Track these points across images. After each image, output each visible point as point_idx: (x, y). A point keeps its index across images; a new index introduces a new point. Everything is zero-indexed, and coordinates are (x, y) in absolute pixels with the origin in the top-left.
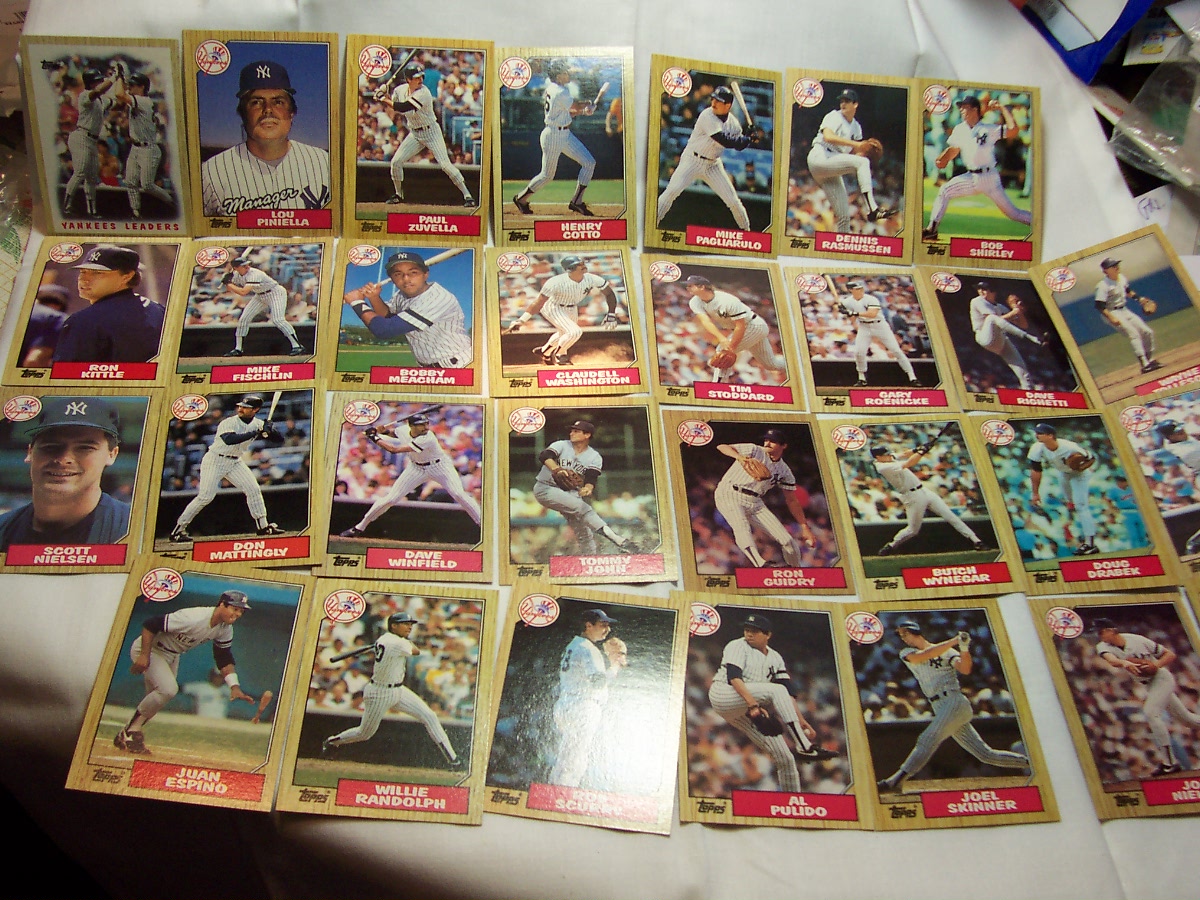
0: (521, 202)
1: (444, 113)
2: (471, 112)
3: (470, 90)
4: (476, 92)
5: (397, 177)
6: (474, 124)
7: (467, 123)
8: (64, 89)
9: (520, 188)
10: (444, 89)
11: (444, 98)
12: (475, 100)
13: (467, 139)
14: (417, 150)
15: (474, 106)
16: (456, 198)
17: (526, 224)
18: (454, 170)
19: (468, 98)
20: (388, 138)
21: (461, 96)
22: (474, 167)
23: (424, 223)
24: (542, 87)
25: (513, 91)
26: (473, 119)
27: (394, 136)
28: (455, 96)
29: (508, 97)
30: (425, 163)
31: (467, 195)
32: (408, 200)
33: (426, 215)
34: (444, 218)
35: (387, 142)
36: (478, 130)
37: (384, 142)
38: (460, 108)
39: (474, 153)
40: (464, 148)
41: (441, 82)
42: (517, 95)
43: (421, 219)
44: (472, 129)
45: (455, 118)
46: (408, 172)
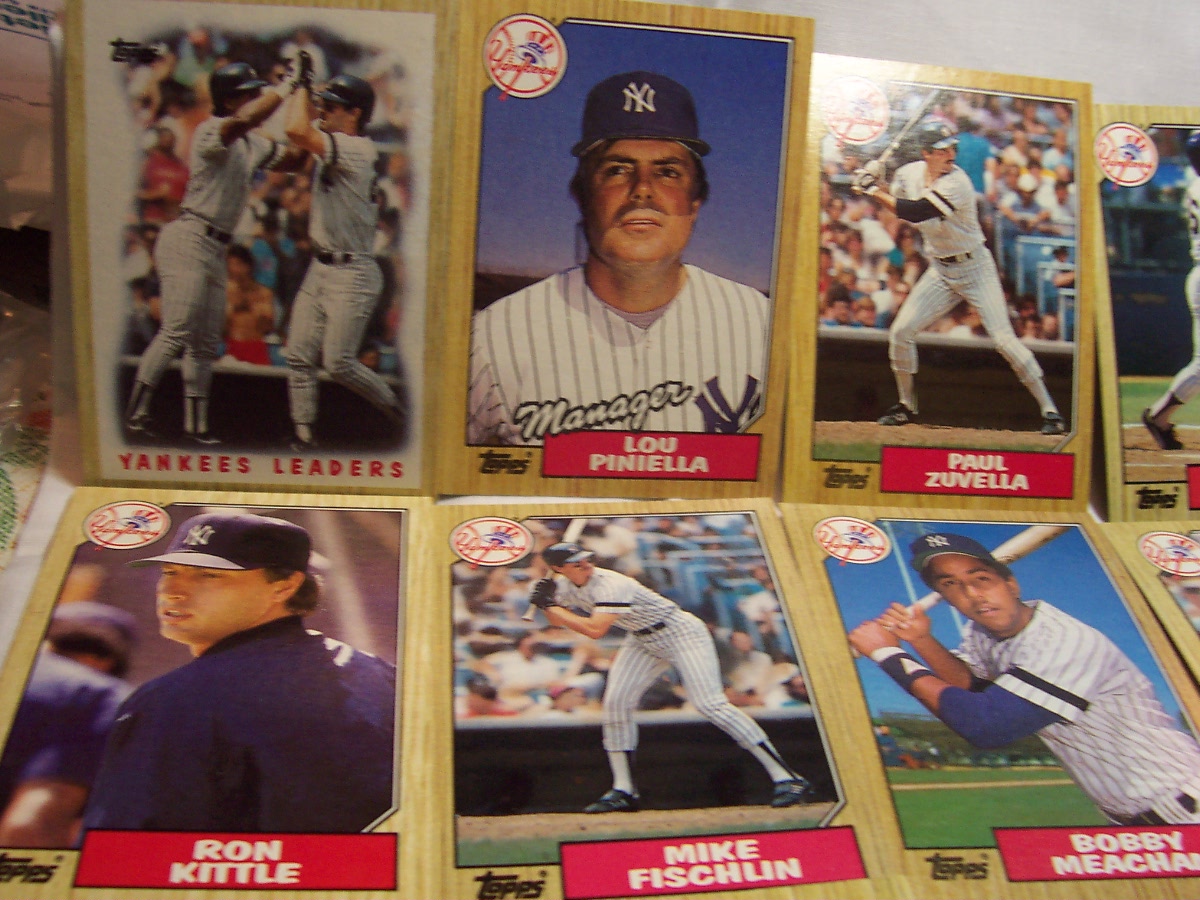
0: (1160, 423)
1: (999, 228)
2: (1055, 228)
3: (1050, 179)
4: (1061, 186)
5: (905, 364)
6: (1060, 253)
7: (1047, 251)
8: (161, 113)
9: (1155, 394)
10: (999, 176)
11: (998, 195)
12: (1062, 201)
13: (1048, 284)
14: (944, 304)
15: (1058, 214)
16: (1026, 416)
17: (1169, 470)
18: (1020, 351)
19: (1046, 199)
20: (883, 276)
21: (1033, 192)
22: (1061, 345)
23: (958, 469)
24: (1180, 184)
25: (1125, 190)
26: (1058, 243)
27: (897, 272)
28: (1020, 192)
29: (1117, 202)
30: (960, 334)
31: (1049, 407)
32: (926, 416)
33: (964, 451)
34: (1000, 458)
35: (883, 286)
36: (1068, 266)
37: (875, 285)
38: (1031, 217)
39: (1062, 316)
40: (1041, 304)
41: (991, 162)
42: (1135, 199)
43: (954, 459)
44: (1056, 264)
45: (1023, 239)
46: (926, 352)
